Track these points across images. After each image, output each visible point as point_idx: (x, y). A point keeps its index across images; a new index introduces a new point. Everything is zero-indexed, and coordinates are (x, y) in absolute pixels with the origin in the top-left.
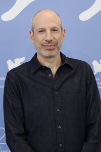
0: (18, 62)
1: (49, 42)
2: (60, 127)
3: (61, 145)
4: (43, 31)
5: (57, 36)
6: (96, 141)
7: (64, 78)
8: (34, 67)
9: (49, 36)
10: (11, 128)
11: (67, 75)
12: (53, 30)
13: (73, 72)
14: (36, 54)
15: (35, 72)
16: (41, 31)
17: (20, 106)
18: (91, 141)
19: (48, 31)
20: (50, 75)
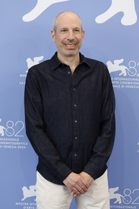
0: (37, 60)
1: (71, 41)
2: (76, 121)
3: (76, 138)
4: (65, 30)
5: (78, 35)
6: (109, 136)
7: (82, 76)
8: (54, 64)
9: (71, 35)
10: (32, 121)
11: (85, 74)
12: (76, 30)
13: (90, 71)
14: (56, 53)
15: (55, 69)
16: (65, 31)
17: (39, 100)
18: (104, 135)
19: (71, 31)
20: (69, 73)
